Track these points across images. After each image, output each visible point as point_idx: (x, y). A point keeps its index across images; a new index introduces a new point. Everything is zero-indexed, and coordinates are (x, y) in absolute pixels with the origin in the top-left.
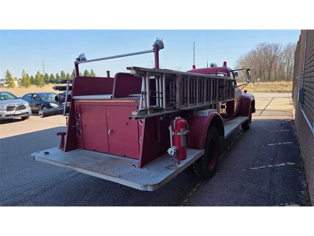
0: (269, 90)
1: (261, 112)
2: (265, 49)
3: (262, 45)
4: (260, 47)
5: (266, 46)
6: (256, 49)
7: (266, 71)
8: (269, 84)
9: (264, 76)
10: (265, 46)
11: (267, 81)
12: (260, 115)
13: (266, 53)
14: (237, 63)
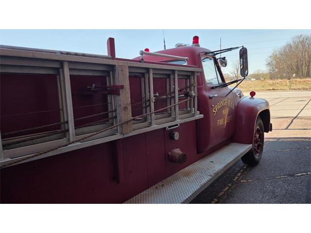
0: (307, 87)
1: (290, 121)
2: (302, 42)
3: (298, 38)
4: (297, 40)
5: (304, 39)
6: (292, 43)
7: (304, 66)
8: (308, 81)
9: (302, 72)
10: (302, 38)
11: (306, 77)
12: (287, 128)
13: (303, 46)
14: (270, 59)
